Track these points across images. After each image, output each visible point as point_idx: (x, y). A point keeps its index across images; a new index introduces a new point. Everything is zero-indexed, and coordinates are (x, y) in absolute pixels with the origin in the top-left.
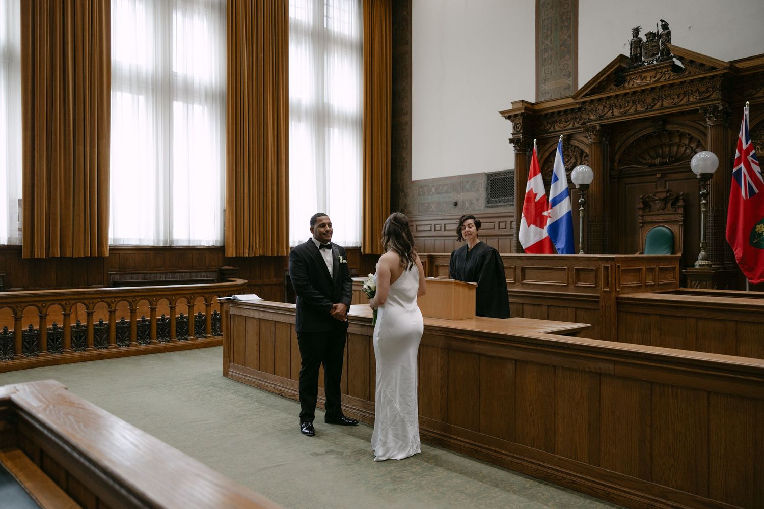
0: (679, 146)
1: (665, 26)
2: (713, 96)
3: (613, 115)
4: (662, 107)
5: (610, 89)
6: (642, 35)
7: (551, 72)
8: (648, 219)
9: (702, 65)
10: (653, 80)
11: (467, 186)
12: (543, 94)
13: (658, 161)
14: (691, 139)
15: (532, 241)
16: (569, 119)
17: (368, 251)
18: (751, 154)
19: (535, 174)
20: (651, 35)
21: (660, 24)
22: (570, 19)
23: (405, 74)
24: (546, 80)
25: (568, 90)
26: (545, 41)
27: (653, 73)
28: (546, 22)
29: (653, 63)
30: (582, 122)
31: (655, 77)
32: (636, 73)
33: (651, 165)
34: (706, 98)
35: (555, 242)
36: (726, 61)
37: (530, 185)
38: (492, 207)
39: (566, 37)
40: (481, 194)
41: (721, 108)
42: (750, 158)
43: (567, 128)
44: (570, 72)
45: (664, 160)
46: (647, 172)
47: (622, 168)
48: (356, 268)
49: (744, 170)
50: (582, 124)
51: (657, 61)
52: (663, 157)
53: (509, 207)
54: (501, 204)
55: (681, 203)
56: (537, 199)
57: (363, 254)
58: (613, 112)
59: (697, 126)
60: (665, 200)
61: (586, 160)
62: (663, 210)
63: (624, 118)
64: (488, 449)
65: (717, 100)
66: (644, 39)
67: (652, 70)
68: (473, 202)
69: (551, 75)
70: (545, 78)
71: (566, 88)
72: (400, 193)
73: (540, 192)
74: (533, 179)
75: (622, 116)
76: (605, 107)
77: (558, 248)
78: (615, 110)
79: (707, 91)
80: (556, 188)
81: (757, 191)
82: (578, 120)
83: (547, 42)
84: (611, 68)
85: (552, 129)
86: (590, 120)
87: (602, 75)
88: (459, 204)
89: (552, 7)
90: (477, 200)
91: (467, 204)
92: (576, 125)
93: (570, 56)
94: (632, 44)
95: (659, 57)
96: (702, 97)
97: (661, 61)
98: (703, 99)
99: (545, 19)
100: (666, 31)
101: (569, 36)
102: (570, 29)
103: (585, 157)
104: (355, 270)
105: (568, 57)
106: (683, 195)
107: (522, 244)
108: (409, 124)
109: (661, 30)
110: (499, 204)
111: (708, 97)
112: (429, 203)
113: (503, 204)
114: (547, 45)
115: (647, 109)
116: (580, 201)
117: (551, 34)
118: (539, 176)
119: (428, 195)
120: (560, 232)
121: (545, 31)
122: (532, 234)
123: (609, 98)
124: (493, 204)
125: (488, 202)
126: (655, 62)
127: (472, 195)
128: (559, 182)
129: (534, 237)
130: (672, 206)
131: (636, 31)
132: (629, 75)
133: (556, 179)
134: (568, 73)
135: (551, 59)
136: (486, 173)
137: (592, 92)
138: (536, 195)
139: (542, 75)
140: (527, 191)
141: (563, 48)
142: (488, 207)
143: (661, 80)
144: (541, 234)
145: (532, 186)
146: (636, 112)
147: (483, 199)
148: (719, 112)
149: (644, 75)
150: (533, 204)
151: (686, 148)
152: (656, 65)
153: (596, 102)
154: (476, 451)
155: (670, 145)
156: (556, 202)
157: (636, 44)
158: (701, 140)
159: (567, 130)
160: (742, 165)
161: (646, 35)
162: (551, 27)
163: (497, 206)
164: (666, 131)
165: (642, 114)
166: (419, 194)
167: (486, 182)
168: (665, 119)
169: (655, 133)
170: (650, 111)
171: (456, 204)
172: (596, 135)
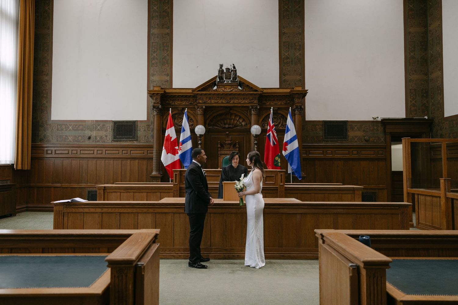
0: (234, 120)
1: (234, 67)
2: (255, 102)
3: (211, 102)
4: (234, 103)
5: (210, 90)
6: (224, 68)
7: (157, 71)
8: (223, 152)
9: (252, 88)
10: (230, 90)
11: (99, 127)
12: (152, 82)
13: (227, 126)
14: (240, 118)
15: (169, 162)
16: (183, 100)
17: (20, 167)
18: (274, 128)
19: (171, 127)
20: (228, 69)
21: (232, 66)
22: (168, 46)
23: (46, 48)
24: (153, 75)
25: (167, 83)
26: (153, 54)
27: (230, 87)
28: (154, 44)
29: (229, 82)
30: (190, 102)
31: (231, 89)
32: (222, 85)
33: (224, 128)
34: (252, 102)
35: (183, 163)
36: (260, 87)
37: (168, 132)
38: (117, 141)
39: (166, 55)
40: (109, 134)
41: (258, 107)
42: (273, 130)
43: (182, 104)
44: (168, 74)
45: (230, 126)
46: (222, 130)
47: (210, 127)
48: (10, 180)
49: (271, 134)
50: (190, 104)
51: (231, 81)
52: (229, 124)
53: (129, 142)
54: (124, 140)
55: (237, 146)
56: (172, 140)
57: (16, 169)
58: (211, 101)
59: (243, 112)
60: (230, 144)
61: (191, 122)
62: (229, 148)
63: (216, 105)
64: (289, 254)
65: (256, 104)
66: (225, 71)
67: (230, 85)
68: (103, 137)
69: (157, 72)
70: (153, 73)
71: (166, 82)
72: (40, 128)
73: (174, 136)
74: (169, 129)
75: (216, 104)
76: (207, 98)
77: (186, 165)
78: (212, 100)
79: (253, 100)
80: (184, 135)
81: (276, 143)
82: (188, 101)
83: (155, 55)
84: (212, 80)
85: (173, 104)
86: (199, 103)
87: (208, 83)
88: (92, 138)
89: (157, 37)
90: (106, 136)
91: (98, 139)
92: (187, 104)
93: (168, 65)
94: (220, 71)
95: (232, 80)
96: (251, 101)
97: (233, 82)
98: (251, 102)
99: (153, 42)
100: (235, 69)
101: (168, 55)
102: (168, 51)
103: (190, 120)
104: (9, 181)
105: (167, 65)
106: (238, 142)
107: (163, 163)
108: (49, 82)
109: (232, 69)
110: (122, 140)
111: (253, 102)
112: (66, 136)
113: (125, 140)
114: (154, 56)
115: (227, 102)
116: (199, 142)
117: (157, 51)
118: (173, 128)
119: (66, 130)
120: (186, 157)
121: (154, 48)
122: (169, 158)
123: (210, 94)
124: (118, 140)
125: (114, 138)
126: (230, 82)
127: (102, 133)
128: (185, 132)
129: (171, 159)
130: (233, 147)
131: (221, 66)
132: (219, 85)
133: (184, 130)
134: (167, 74)
135: (157, 64)
136: (113, 121)
137: (202, 90)
138: (171, 137)
139: (151, 72)
140: (166, 135)
141: (164, 60)
142: (114, 141)
143: (233, 91)
144: (174, 158)
145: (169, 133)
146: (222, 103)
147: (110, 136)
148: (257, 109)
149: (226, 87)
150: (170, 142)
151: (237, 122)
152: (230, 83)
153: (203, 95)
154: (283, 256)
155: (230, 119)
156: (184, 142)
157: (221, 71)
158: (245, 119)
159: (182, 105)
160: (271, 132)
161: (226, 69)
162: (157, 47)
163: (121, 141)
164: (230, 113)
165: (225, 105)
166: (58, 130)
167: (113, 126)
168: (231, 108)
169: (225, 113)
170: (229, 104)
171: (89, 138)
172: (202, 110)
